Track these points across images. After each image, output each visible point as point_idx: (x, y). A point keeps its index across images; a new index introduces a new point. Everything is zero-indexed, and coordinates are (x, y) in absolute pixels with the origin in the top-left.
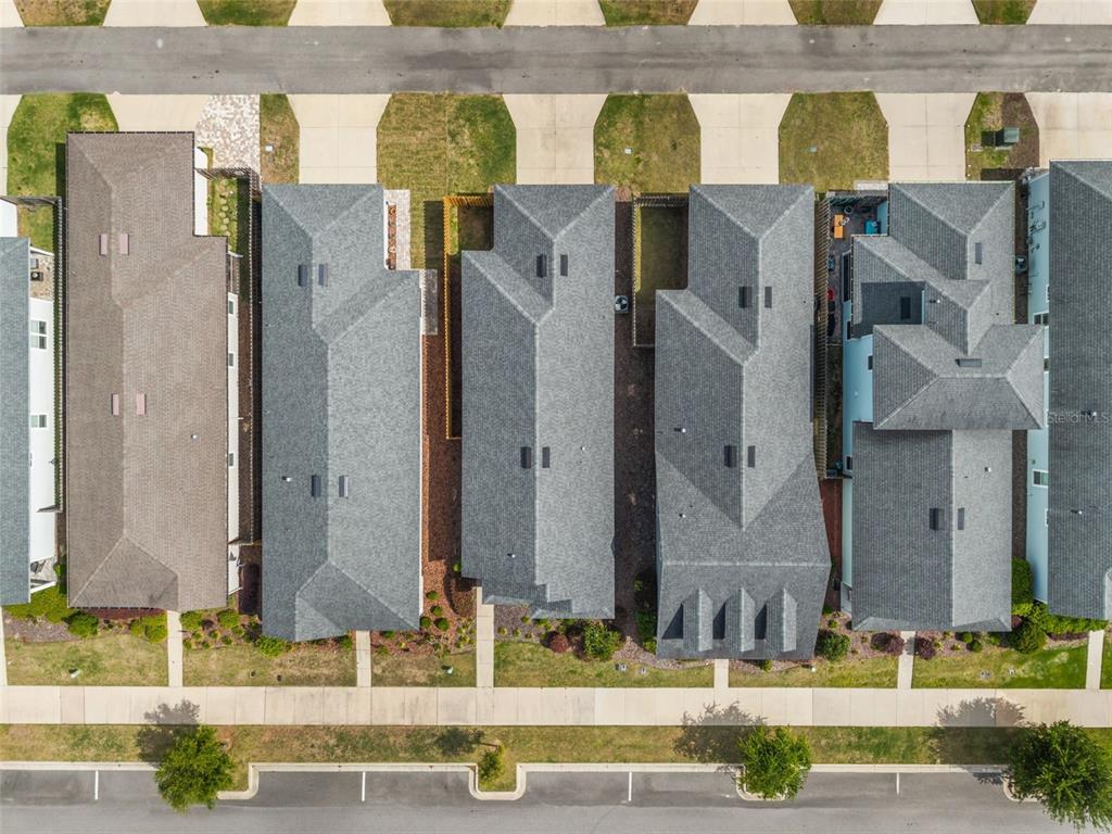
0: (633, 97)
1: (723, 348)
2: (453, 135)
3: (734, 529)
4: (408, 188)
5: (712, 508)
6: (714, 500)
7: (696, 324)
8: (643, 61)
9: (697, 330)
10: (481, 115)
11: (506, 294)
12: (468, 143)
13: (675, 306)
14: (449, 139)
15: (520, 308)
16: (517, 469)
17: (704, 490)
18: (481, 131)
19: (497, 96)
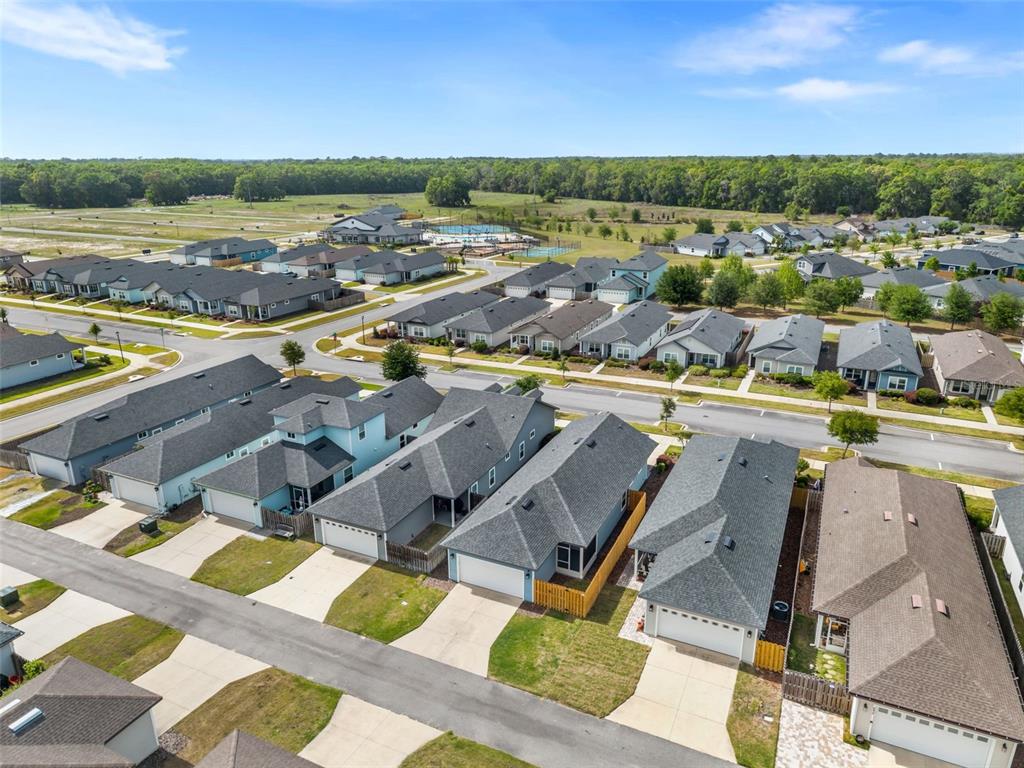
0: (368, 635)
1: (438, 452)
2: (555, 663)
3: (490, 407)
4: (619, 638)
5: (495, 418)
6: (491, 420)
7: (444, 469)
8: (337, 656)
9: (446, 466)
10: (519, 668)
11: (563, 502)
12: (543, 653)
13: (449, 485)
14: (560, 662)
15: (557, 490)
16: (599, 444)
17: (493, 426)
18: (525, 657)
19: (493, 678)
